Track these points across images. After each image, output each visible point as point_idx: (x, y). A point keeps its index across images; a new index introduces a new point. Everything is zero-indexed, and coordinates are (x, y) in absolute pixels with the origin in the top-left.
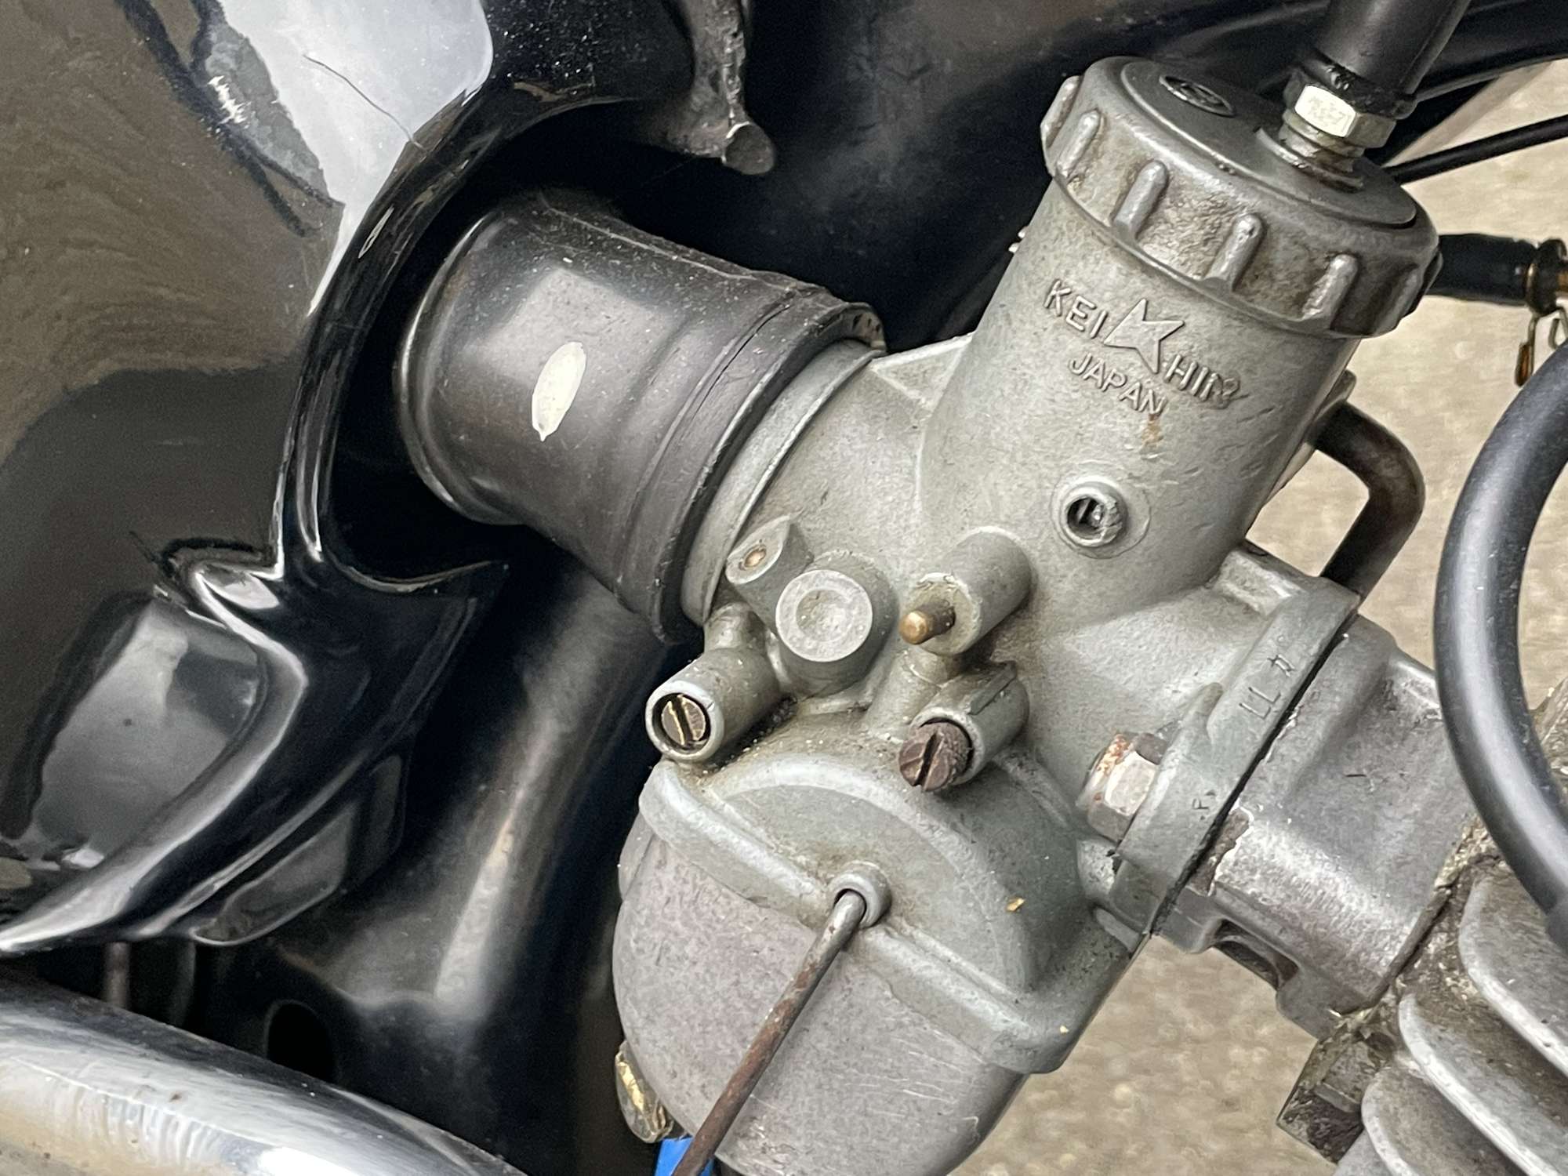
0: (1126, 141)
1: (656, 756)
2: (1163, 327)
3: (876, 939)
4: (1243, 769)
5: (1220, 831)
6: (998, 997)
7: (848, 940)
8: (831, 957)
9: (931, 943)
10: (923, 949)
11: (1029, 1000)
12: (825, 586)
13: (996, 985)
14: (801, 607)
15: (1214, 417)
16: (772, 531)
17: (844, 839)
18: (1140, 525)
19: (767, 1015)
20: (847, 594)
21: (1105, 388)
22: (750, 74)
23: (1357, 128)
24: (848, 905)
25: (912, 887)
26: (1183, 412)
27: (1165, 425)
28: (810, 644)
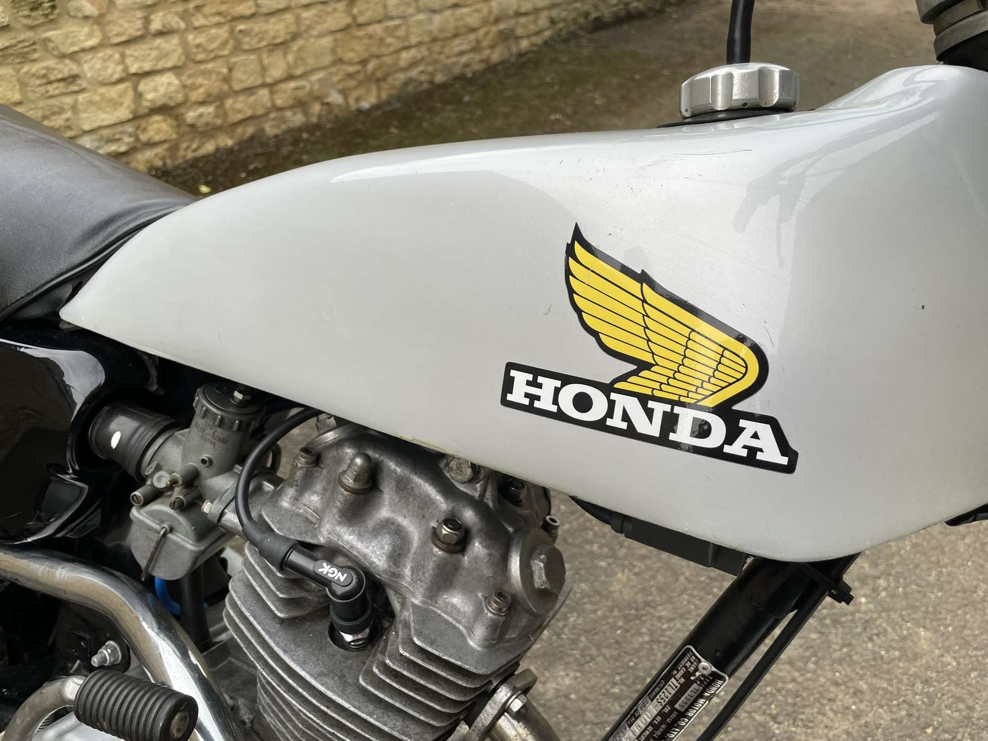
0: (202, 403)
1: (133, 505)
2: (213, 431)
3: (170, 535)
4: (227, 503)
5: (222, 514)
6: (190, 544)
7: (165, 534)
8: (161, 539)
9: (180, 535)
10: (178, 537)
11: (197, 544)
12: (162, 474)
13: (191, 542)
14: (158, 478)
15: (224, 445)
16: (154, 464)
17: (164, 518)
18: (215, 462)
19: (152, 549)
20: (166, 475)
21: (206, 440)
22: (158, 377)
23: (243, 398)
24: (164, 530)
25: (176, 526)
26: (219, 445)
27: (216, 446)
28: (159, 484)
